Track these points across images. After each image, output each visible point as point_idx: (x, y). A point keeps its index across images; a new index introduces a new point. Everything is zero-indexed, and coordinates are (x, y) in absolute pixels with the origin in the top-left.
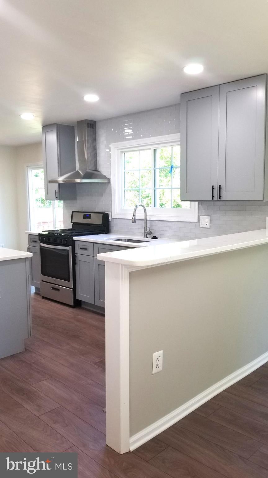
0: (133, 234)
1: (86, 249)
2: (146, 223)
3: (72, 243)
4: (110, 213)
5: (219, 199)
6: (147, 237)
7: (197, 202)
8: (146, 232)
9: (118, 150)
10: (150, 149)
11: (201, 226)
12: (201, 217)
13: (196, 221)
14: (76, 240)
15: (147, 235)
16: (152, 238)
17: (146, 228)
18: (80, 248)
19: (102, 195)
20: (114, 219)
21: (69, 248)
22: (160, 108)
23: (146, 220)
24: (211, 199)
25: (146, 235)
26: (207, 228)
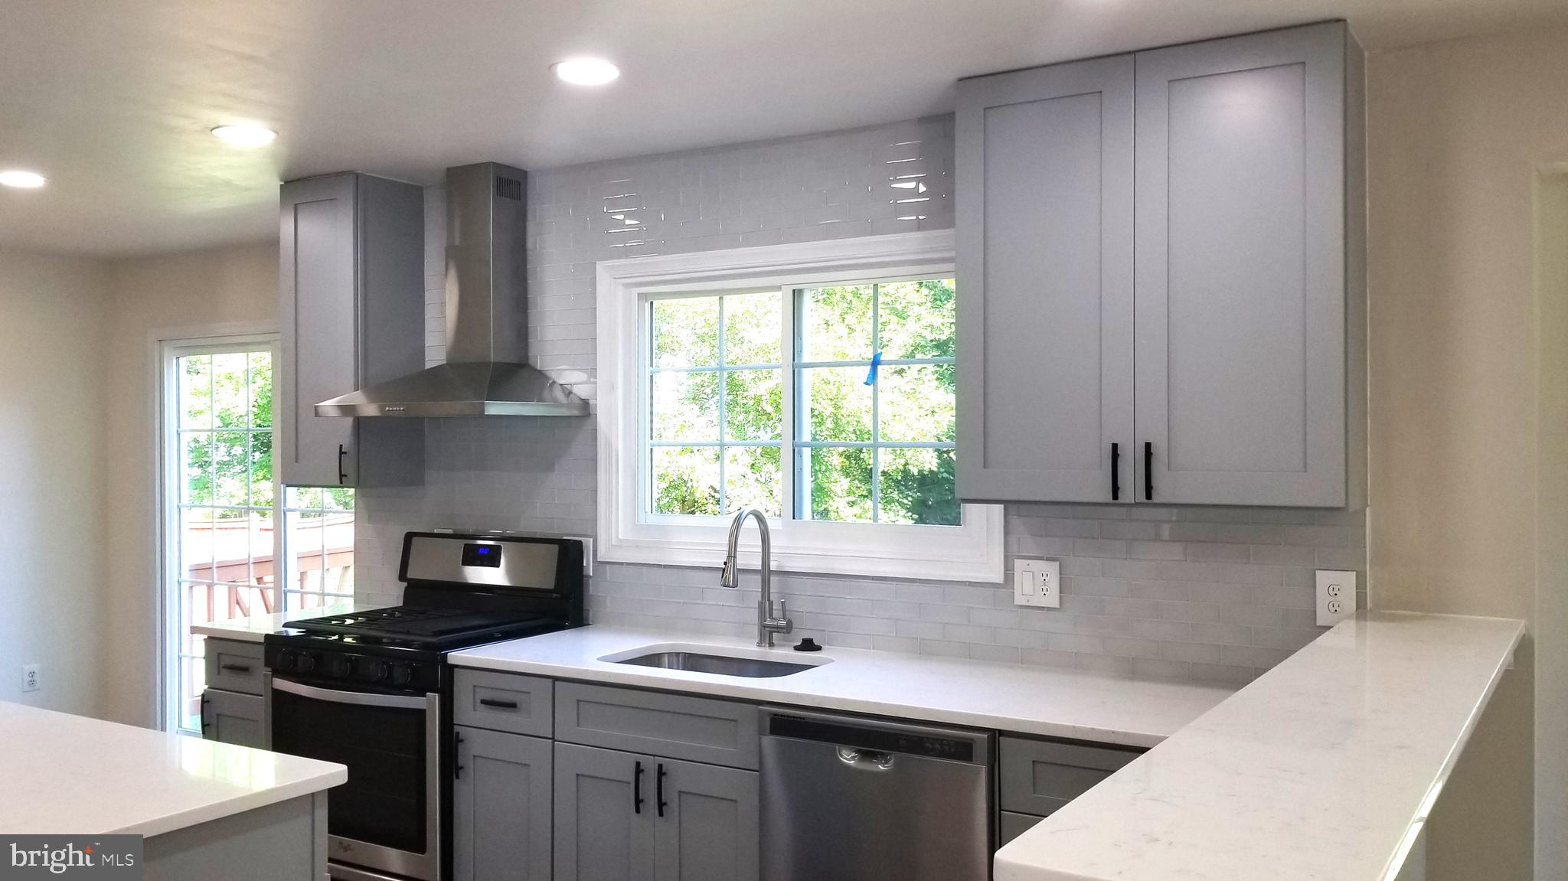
0: (700, 628)
1: (512, 706)
2: (766, 584)
3: (444, 680)
4: (588, 543)
5: (1144, 500)
6: (771, 645)
7: (998, 509)
8: (768, 622)
9: (627, 286)
10: (779, 288)
11: (1019, 600)
12: (1019, 564)
13: (998, 577)
14: (457, 666)
15: (771, 633)
16: (797, 648)
17: (765, 607)
18: (483, 702)
19: (550, 467)
20: (608, 567)
21: (430, 703)
22: (829, 134)
23: (765, 573)
24: (1109, 498)
25: (768, 634)
26: (1049, 609)
